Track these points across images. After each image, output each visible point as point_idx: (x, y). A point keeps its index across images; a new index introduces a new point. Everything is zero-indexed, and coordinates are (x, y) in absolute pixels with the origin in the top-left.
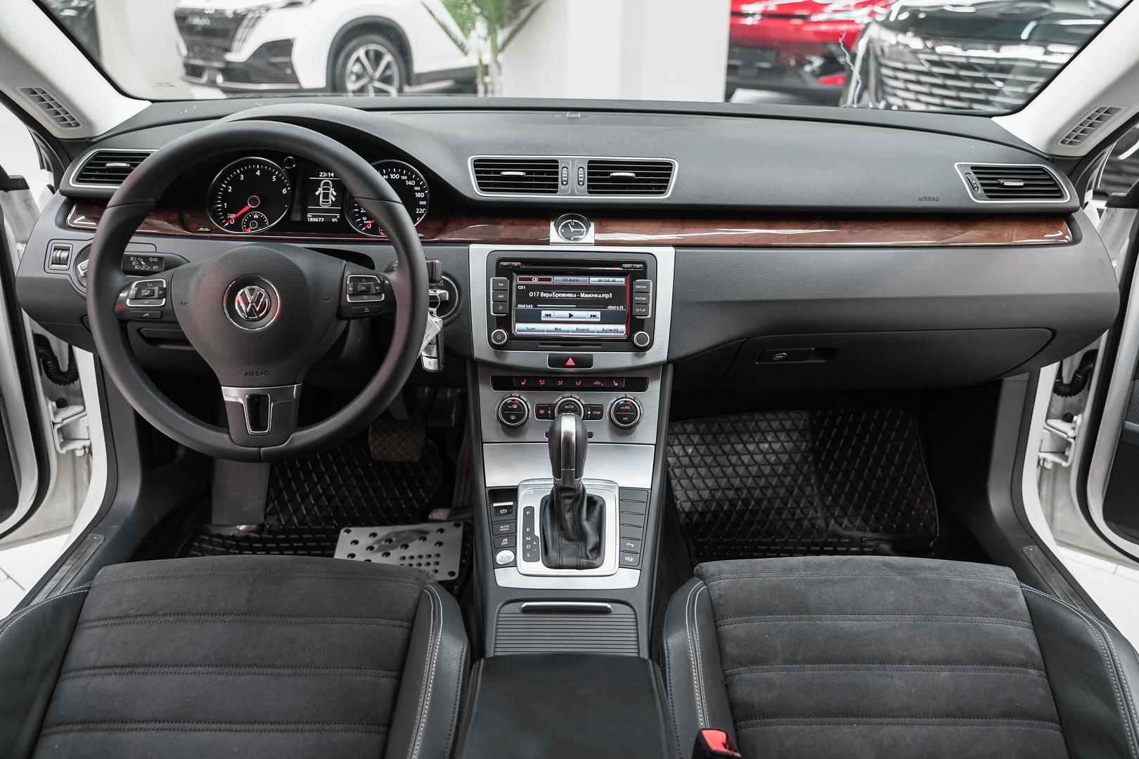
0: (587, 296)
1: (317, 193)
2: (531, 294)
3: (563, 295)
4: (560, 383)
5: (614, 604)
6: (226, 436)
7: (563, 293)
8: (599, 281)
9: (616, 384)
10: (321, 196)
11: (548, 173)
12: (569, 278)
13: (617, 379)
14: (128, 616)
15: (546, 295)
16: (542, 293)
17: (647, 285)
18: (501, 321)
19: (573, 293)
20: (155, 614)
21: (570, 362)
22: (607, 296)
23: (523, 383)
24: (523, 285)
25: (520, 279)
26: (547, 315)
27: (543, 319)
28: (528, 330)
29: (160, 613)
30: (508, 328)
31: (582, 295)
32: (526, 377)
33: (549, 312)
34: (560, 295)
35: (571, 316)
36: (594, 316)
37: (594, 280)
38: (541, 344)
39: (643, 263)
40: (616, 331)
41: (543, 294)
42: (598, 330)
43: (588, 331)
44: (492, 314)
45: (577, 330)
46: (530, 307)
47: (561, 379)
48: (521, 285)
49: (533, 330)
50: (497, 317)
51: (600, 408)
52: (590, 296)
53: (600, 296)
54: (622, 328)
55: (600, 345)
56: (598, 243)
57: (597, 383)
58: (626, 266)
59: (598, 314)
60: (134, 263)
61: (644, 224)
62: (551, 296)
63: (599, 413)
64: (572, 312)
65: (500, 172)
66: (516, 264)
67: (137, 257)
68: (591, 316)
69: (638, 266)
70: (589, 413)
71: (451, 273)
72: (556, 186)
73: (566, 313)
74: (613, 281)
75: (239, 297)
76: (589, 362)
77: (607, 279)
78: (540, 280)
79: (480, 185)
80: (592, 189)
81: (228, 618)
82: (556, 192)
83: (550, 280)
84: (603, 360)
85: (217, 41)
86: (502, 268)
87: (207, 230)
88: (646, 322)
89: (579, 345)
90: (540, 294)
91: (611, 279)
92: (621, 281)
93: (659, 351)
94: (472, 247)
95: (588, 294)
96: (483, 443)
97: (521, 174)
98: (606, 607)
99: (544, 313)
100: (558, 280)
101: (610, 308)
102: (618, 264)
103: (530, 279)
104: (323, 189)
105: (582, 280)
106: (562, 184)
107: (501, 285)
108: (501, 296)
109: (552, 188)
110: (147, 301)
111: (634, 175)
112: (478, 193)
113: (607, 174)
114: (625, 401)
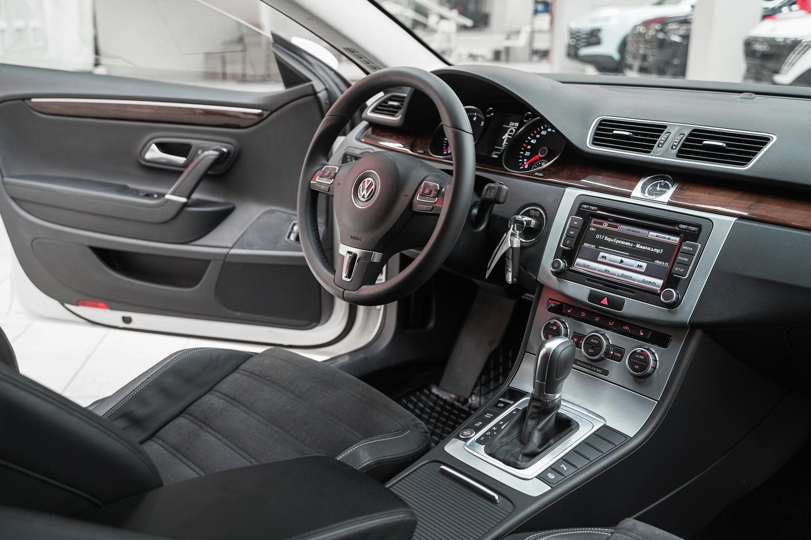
0: (641, 247)
1: (503, 138)
2: (598, 236)
3: (622, 243)
4: (597, 319)
5: (502, 498)
6: (333, 276)
7: (622, 240)
8: (657, 236)
9: (642, 334)
10: (505, 140)
11: (651, 136)
12: (632, 229)
13: (645, 330)
15: (609, 240)
17: (695, 247)
18: (568, 254)
19: (631, 242)
21: (605, 301)
22: (658, 251)
23: (569, 311)
24: (594, 227)
25: (595, 222)
26: (603, 257)
27: (598, 259)
28: (584, 266)
30: (571, 261)
31: (638, 246)
32: (573, 307)
33: (605, 255)
34: (619, 242)
35: (622, 261)
36: (641, 266)
37: (653, 235)
38: (588, 280)
39: (699, 226)
40: (654, 284)
41: (606, 238)
42: (639, 279)
43: (630, 278)
44: (562, 246)
45: (622, 275)
46: (593, 247)
47: (598, 315)
48: (592, 227)
49: (588, 266)
50: (564, 250)
51: (622, 351)
52: (644, 248)
53: (652, 250)
54: (660, 282)
55: (633, 292)
56: (669, 204)
57: (627, 328)
58: (682, 226)
59: (644, 265)
60: (348, 159)
61: (722, 193)
62: (612, 241)
63: (619, 355)
64: (623, 259)
65: (612, 130)
66: (593, 208)
67: (351, 156)
68: (638, 266)
69: (693, 228)
70: (612, 353)
71: (545, 207)
72: (652, 147)
73: (619, 258)
74: (669, 239)
75: (361, 185)
76: (619, 305)
77: (664, 236)
78: (609, 225)
79: (594, 140)
80: (681, 154)
82: (649, 152)
83: (616, 227)
84: (632, 307)
85: (771, 65)
86: (583, 211)
87: (422, 152)
88: (681, 283)
89: (617, 288)
90: (604, 238)
91: (667, 237)
92: (675, 240)
93: (687, 311)
94: (568, 190)
95: (643, 245)
96: (526, 352)
97: (628, 133)
98: (494, 497)
99: (602, 254)
100: (623, 228)
101: (657, 262)
102: (676, 223)
103: (602, 224)
104: (509, 135)
105: (643, 232)
106: (658, 146)
107: (576, 223)
108: (572, 233)
109: (648, 149)
110: (325, 179)
111: (725, 145)
112: (589, 146)
113: (701, 142)
114: (642, 351)
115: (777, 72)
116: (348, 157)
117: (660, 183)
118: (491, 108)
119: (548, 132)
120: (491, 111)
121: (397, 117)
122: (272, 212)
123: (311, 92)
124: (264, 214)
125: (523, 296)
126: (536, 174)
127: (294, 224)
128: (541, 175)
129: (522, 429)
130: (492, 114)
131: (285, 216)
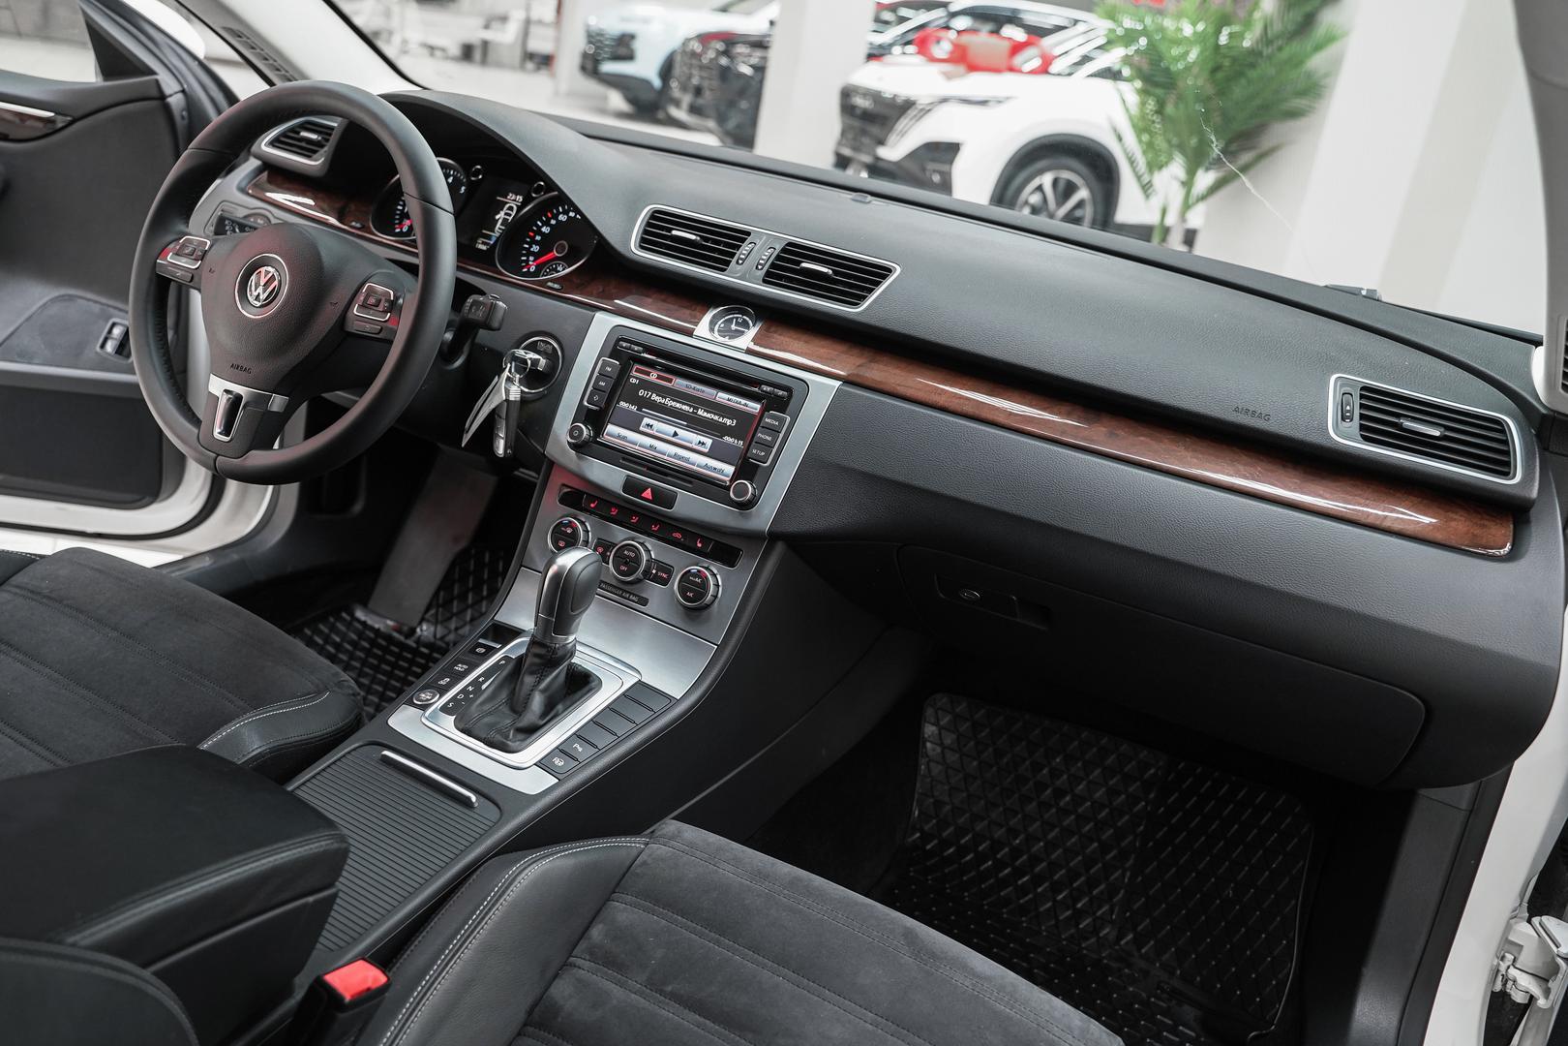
0: (705, 414)
1: (497, 217)
2: (641, 393)
3: (678, 405)
4: (635, 520)
5: (482, 799)
6: (196, 431)
7: (678, 402)
8: (729, 400)
9: (699, 545)
10: (500, 221)
11: (727, 245)
12: (693, 385)
13: (704, 539)
14: (39, 593)
15: (658, 399)
16: (654, 395)
17: (782, 421)
18: (595, 416)
19: (691, 406)
20: (61, 602)
21: (648, 494)
22: (729, 422)
23: (592, 505)
24: (637, 378)
25: (637, 371)
26: (648, 425)
27: (641, 428)
28: (619, 437)
29: (65, 602)
30: (599, 429)
31: (700, 412)
32: (598, 498)
33: (651, 422)
34: (674, 404)
35: (675, 434)
36: (703, 444)
37: (723, 397)
38: (624, 459)
39: (789, 390)
40: (721, 472)
41: (654, 397)
42: (699, 462)
43: (687, 460)
44: (586, 403)
45: (676, 456)
46: (634, 408)
47: (636, 514)
48: (634, 377)
49: (624, 438)
50: (589, 410)
51: (668, 570)
52: (709, 415)
53: (720, 420)
54: (730, 469)
55: (690, 482)
56: (749, 352)
57: (678, 535)
58: (765, 388)
59: (709, 442)
60: (227, 228)
61: (823, 343)
62: (663, 401)
63: (665, 576)
64: (678, 431)
65: (671, 229)
66: (636, 348)
67: (233, 222)
68: (700, 442)
69: (781, 393)
70: (654, 571)
71: (561, 339)
72: (728, 263)
73: (671, 429)
74: (746, 405)
75: (253, 277)
76: (668, 500)
77: (739, 400)
78: (659, 377)
79: (643, 240)
80: (770, 278)
81: (115, 634)
82: (723, 270)
83: (670, 381)
84: (688, 505)
86: (623, 353)
87: (358, 225)
88: (759, 470)
89: (666, 475)
90: (651, 396)
91: (743, 401)
92: (755, 407)
93: (764, 516)
94: (599, 315)
95: (708, 412)
96: (522, 566)
97: (693, 237)
98: (469, 798)
99: (646, 420)
100: (680, 384)
101: (728, 439)
102: (757, 383)
103: (648, 374)
104: (506, 214)
105: (708, 392)
106: (737, 262)
107: (609, 369)
108: (603, 384)
109: (722, 265)
110: (184, 260)
111: (831, 272)
112: (633, 249)
113: (798, 263)
114: (699, 571)
115: (881, 142)
116: (227, 222)
117: (737, 318)
118: (479, 167)
119: (569, 217)
120: (478, 172)
121: (316, 160)
122: (71, 298)
123: (154, 93)
124: (53, 300)
125: (516, 473)
126: (550, 284)
127: (114, 325)
128: (556, 286)
129: (514, 689)
130: (480, 177)
131: (96, 308)
